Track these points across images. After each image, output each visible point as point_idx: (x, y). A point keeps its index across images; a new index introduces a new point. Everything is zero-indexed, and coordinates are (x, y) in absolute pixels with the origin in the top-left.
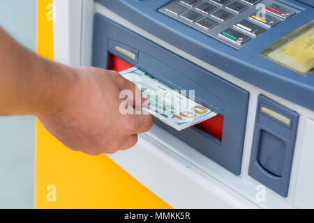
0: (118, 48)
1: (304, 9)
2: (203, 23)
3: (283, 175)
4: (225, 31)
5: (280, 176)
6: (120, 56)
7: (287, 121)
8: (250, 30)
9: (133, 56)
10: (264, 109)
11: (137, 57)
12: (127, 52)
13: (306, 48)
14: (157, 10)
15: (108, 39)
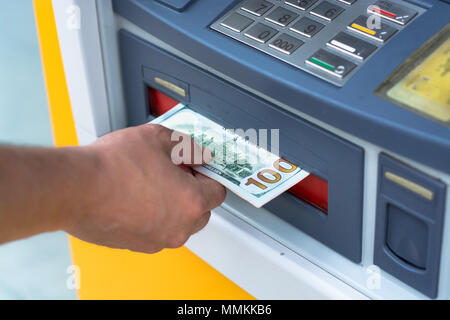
0: (158, 80)
1: (430, 6)
2: (279, 43)
3: (427, 267)
4: (316, 55)
5: (424, 269)
6: (164, 91)
7: (428, 194)
8: (353, 50)
9: (181, 92)
10: (390, 175)
11: (188, 92)
12: (173, 86)
13: (443, 74)
14: (208, 27)
15: (142, 66)
